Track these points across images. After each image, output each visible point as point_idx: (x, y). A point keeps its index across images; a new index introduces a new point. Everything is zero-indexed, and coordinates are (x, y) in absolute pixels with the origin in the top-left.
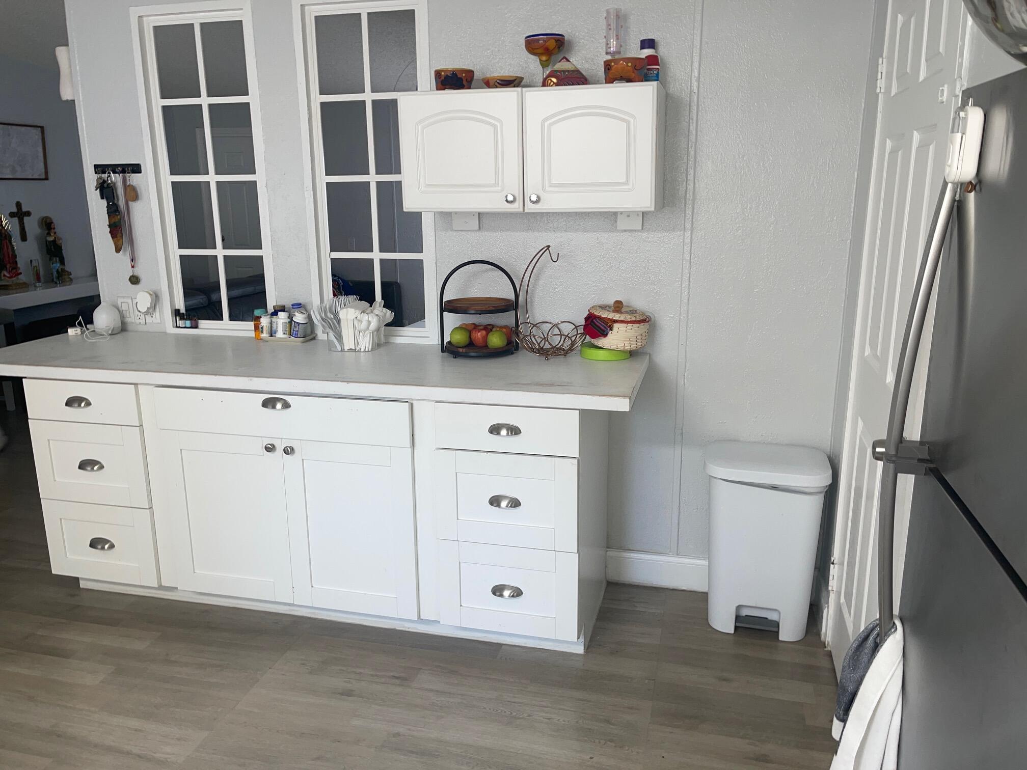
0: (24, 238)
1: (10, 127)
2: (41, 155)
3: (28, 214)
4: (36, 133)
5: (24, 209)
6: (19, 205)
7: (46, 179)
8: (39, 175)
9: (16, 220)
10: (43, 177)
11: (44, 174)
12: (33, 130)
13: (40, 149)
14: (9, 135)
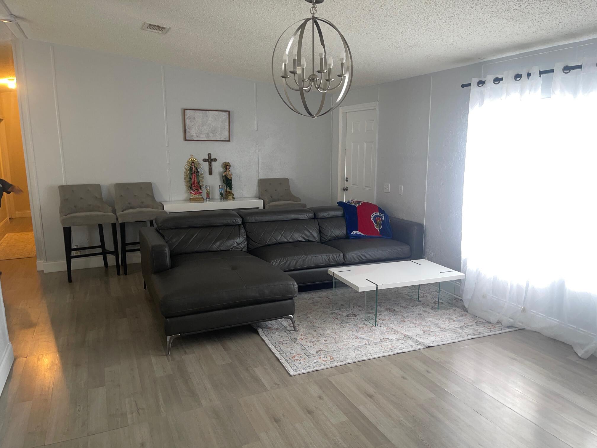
0: (211, 173)
1: (207, 112)
2: (227, 127)
3: (215, 160)
4: (225, 115)
5: (213, 157)
6: (210, 155)
7: (229, 141)
8: (225, 139)
9: (207, 163)
10: (228, 140)
11: (228, 138)
12: (224, 113)
13: (227, 124)
14: (207, 116)
